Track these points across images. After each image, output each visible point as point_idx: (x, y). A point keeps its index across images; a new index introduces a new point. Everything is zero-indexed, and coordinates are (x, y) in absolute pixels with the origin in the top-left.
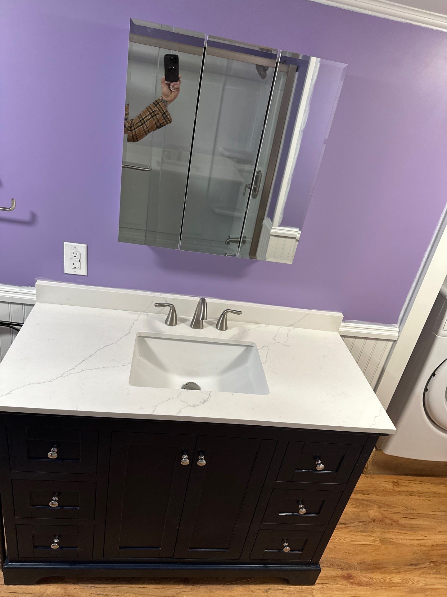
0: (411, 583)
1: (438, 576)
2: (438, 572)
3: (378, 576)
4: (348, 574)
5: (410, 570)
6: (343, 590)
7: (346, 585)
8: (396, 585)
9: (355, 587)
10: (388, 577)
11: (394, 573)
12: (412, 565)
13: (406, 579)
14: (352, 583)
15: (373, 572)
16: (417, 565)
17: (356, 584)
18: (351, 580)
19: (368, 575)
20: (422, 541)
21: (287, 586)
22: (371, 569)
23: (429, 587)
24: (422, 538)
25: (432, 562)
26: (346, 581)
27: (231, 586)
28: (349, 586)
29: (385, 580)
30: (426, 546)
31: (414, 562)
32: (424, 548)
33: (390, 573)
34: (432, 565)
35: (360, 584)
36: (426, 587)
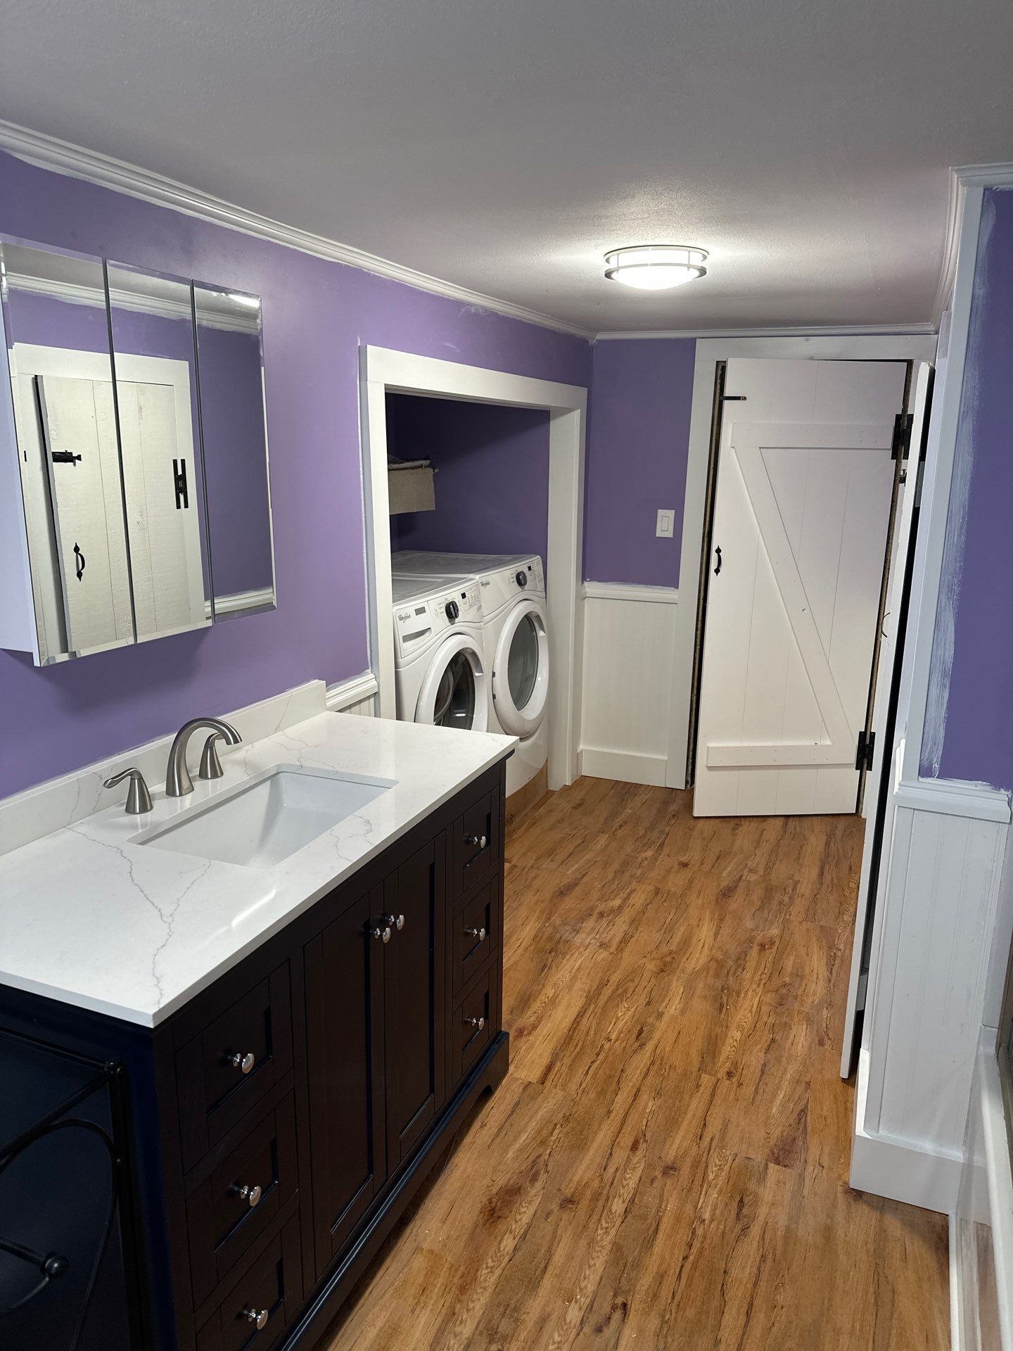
0: (561, 983)
1: (568, 957)
2: (564, 954)
3: (536, 1006)
4: (516, 1031)
5: (547, 975)
6: (532, 1046)
7: (528, 1041)
8: (555, 997)
9: (535, 1033)
10: (542, 997)
11: (541, 990)
12: (543, 970)
13: (555, 984)
14: (529, 1034)
15: (529, 1008)
16: (545, 966)
17: (532, 1030)
18: (525, 1032)
19: (529, 1013)
20: (523, 945)
21: (491, 1101)
22: (524, 1007)
23: (574, 971)
24: (519, 943)
25: (550, 952)
26: (523, 1037)
27: (450, 1165)
28: (531, 1038)
29: (545, 1002)
30: (531, 945)
31: (541, 966)
32: (532, 948)
33: (539, 994)
34: (553, 954)
35: (535, 1027)
36: (572, 974)
